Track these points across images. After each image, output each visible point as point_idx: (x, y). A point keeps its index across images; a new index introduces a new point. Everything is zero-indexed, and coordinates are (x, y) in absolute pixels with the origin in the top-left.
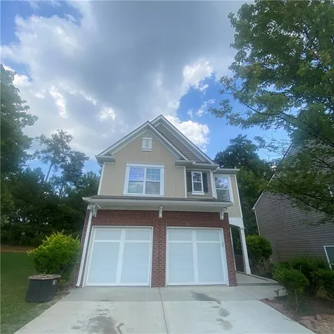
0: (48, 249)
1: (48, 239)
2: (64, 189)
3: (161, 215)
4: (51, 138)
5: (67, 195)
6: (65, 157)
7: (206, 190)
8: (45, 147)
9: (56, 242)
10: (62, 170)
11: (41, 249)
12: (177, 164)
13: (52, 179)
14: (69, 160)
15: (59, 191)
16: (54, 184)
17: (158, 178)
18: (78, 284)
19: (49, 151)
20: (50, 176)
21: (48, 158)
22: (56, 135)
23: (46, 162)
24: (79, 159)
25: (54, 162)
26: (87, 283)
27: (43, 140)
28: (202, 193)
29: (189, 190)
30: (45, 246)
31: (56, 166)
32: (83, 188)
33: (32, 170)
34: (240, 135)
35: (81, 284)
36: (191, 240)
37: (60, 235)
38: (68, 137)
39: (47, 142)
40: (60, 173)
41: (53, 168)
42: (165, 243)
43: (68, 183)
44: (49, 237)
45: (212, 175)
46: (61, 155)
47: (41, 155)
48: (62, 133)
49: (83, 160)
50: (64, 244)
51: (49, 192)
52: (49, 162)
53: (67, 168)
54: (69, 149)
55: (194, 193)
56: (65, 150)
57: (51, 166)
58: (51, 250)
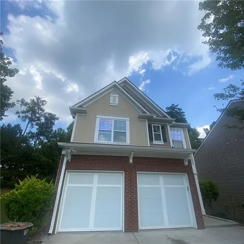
0: (20, 194)
1: (21, 183)
2: (38, 142)
3: (131, 161)
4: (29, 102)
5: (40, 147)
6: (40, 117)
7: (165, 140)
8: (24, 108)
9: (29, 187)
10: (37, 127)
11: (13, 194)
12: (140, 117)
13: (29, 133)
14: (43, 120)
15: (33, 143)
16: (30, 138)
17: (125, 128)
18: (51, 231)
19: (28, 111)
20: (27, 131)
21: (26, 117)
22: (33, 100)
23: (24, 120)
24: (51, 119)
25: (31, 120)
26: (60, 229)
27: (23, 103)
28: (162, 143)
29: (151, 139)
30: (17, 190)
31: (32, 124)
32: (53, 141)
33: (13, 126)
34: (173, 105)
35: (54, 231)
36: (160, 185)
37: (34, 179)
38: (43, 101)
39: (26, 104)
40: (35, 130)
41: (30, 125)
42: (137, 187)
43: (41, 137)
44: (22, 181)
45: (169, 127)
46: (37, 115)
47: (21, 115)
48: (38, 99)
49: (54, 120)
50: (38, 189)
51: (26, 143)
52: (27, 121)
53: (41, 126)
54: (43, 111)
55: (155, 142)
56: (40, 111)
57: (28, 123)
58: (24, 195)
